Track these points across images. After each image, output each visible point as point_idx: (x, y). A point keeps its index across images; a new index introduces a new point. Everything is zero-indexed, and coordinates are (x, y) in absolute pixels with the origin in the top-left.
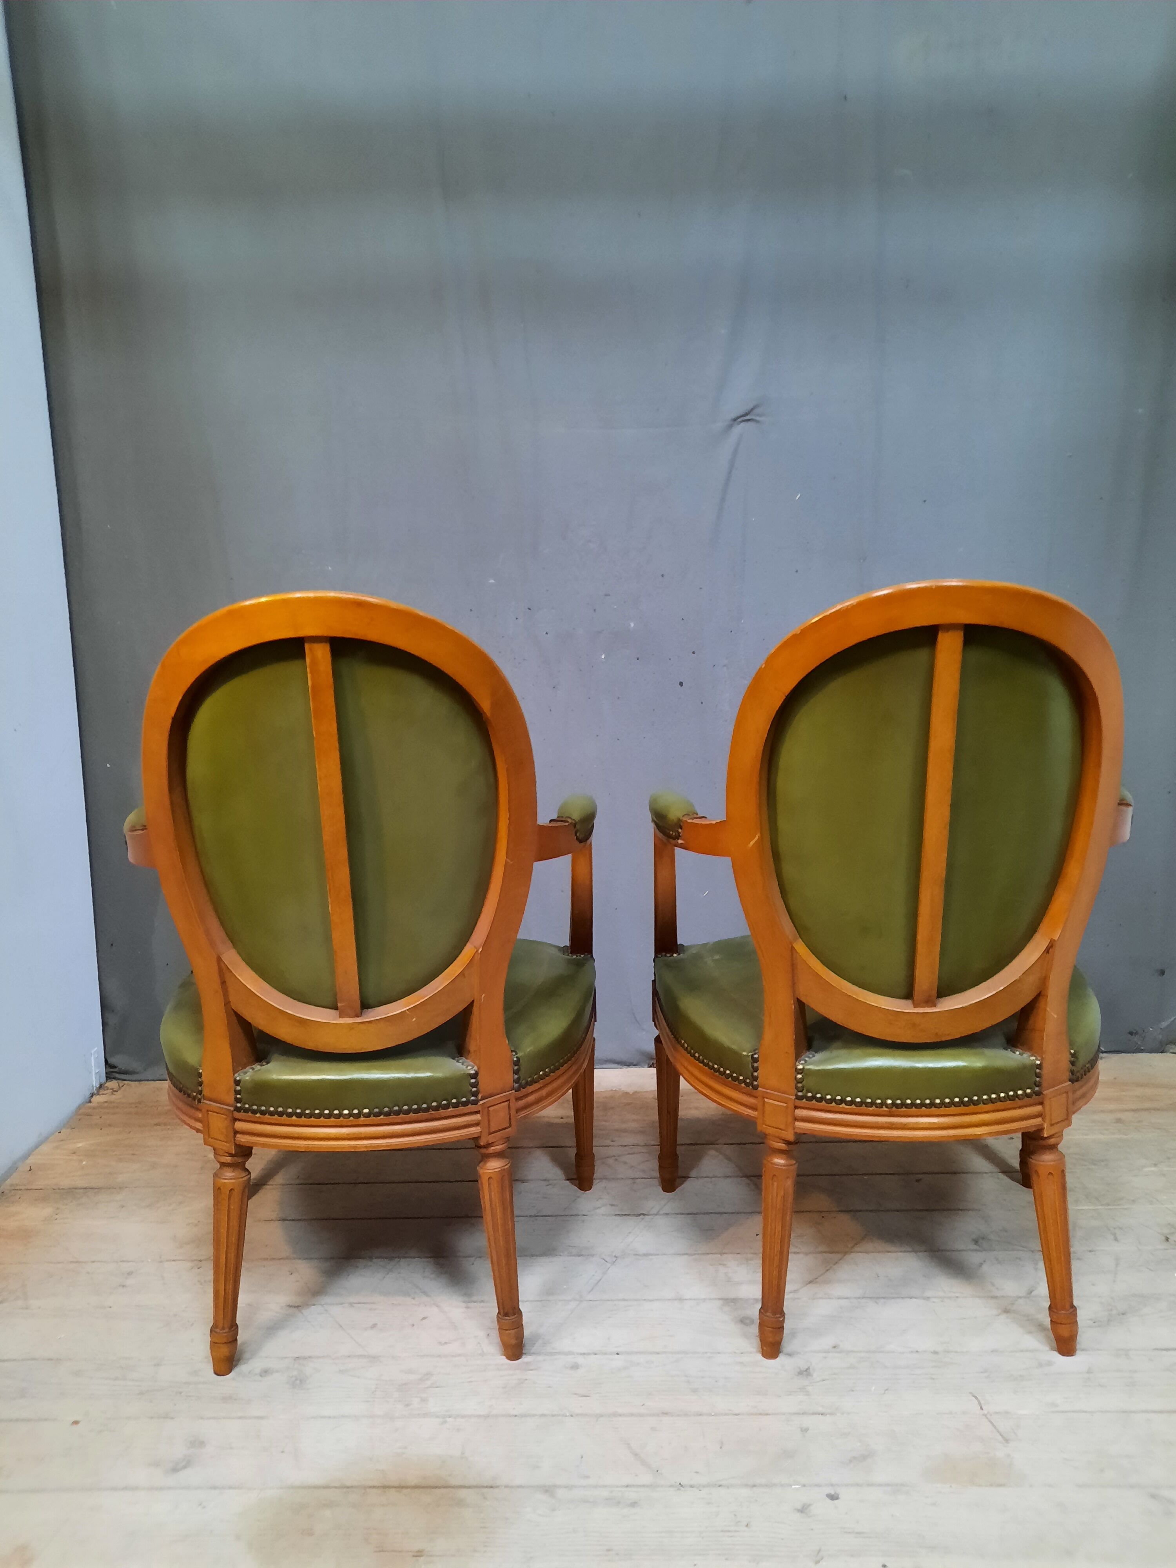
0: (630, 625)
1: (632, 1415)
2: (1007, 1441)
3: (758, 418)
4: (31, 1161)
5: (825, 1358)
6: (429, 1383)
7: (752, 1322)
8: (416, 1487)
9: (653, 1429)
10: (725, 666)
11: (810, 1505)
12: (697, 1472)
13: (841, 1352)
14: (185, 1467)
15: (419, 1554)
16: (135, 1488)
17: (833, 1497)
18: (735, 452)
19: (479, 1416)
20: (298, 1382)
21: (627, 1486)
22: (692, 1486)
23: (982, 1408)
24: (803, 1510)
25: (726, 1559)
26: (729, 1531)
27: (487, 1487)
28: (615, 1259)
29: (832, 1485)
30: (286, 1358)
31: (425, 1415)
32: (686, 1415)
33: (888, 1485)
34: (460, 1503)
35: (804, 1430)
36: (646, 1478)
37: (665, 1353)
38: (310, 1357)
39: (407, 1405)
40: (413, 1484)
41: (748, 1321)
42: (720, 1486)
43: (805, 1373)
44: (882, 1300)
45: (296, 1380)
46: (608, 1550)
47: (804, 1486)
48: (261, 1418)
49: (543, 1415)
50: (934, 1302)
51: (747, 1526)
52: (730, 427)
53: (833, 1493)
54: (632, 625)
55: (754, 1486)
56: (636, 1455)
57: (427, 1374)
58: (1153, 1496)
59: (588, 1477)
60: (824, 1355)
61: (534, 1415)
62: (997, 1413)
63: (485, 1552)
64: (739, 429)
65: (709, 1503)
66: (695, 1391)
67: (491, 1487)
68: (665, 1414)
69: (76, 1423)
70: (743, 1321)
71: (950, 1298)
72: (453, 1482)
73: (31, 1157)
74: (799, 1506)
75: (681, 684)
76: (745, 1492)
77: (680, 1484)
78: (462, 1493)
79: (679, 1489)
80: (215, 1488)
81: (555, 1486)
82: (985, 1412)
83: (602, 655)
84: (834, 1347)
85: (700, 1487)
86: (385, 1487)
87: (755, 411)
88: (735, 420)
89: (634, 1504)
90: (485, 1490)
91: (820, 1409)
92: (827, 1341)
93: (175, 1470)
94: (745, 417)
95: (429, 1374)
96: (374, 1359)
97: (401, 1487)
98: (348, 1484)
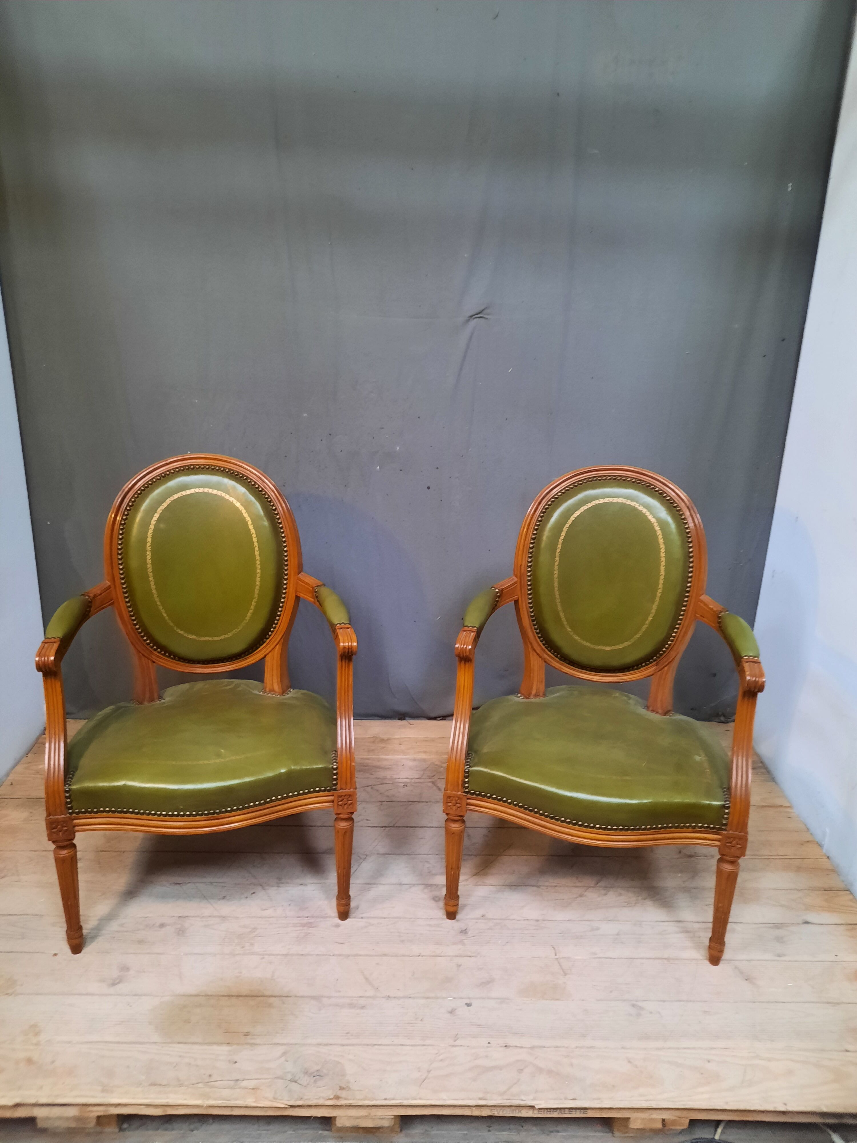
0: (396, 448)
1: (367, 955)
2: (566, 974)
3: (486, 316)
4: (11, 777)
5: (477, 922)
6: (255, 934)
7: (439, 899)
8: (246, 996)
9: (377, 964)
10: (457, 478)
11: (455, 1009)
12: (398, 990)
13: (485, 919)
14: (119, 983)
15: (247, 1034)
16: (92, 994)
17: (468, 1005)
18: (471, 338)
19: (283, 955)
20: (181, 932)
21: (360, 997)
22: (395, 998)
23: (556, 955)
24: (452, 1012)
25: (409, 1039)
26: (412, 1023)
27: (285, 996)
28: (366, 856)
29: (469, 998)
30: (174, 916)
31: (252, 954)
32: (396, 956)
33: (498, 999)
34: (270, 1006)
35: (459, 966)
36: (371, 993)
37: (388, 918)
38: (187, 916)
39: (243, 947)
40: (244, 994)
41: (437, 899)
42: (410, 997)
43: (464, 931)
44: (514, 887)
45: (180, 930)
46: (348, 1033)
47: (454, 998)
48: (161, 954)
49: (318, 955)
50: (542, 889)
51: (421, 1020)
52: (468, 321)
53: (469, 1002)
54: (398, 448)
55: (428, 998)
56: (367, 979)
57: (254, 928)
58: (633, 1006)
59: (339, 991)
60: (476, 921)
61: (312, 955)
62: (563, 958)
63: (282, 1033)
64: (474, 322)
65: (403, 1007)
66: (402, 941)
67: (287, 996)
68: (385, 955)
69: (55, 955)
70: (435, 899)
71: (551, 886)
72: (267, 993)
73: (11, 775)
74: (450, 1009)
75: (429, 488)
76: (422, 1001)
77: (389, 996)
78: (272, 1000)
79: (388, 999)
80: (135, 995)
81: (323, 997)
82: (557, 957)
83: (378, 466)
84: (483, 916)
85: (399, 998)
86: (229, 996)
87: (485, 312)
88: (471, 316)
89: (363, 1007)
90: (284, 998)
91: (470, 954)
92: (479, 913)
93: (113, 984)
94: (477, 315)
95: (255, 929)
96: (224, 918)
97: (238, 996)
98: (210, 994)
